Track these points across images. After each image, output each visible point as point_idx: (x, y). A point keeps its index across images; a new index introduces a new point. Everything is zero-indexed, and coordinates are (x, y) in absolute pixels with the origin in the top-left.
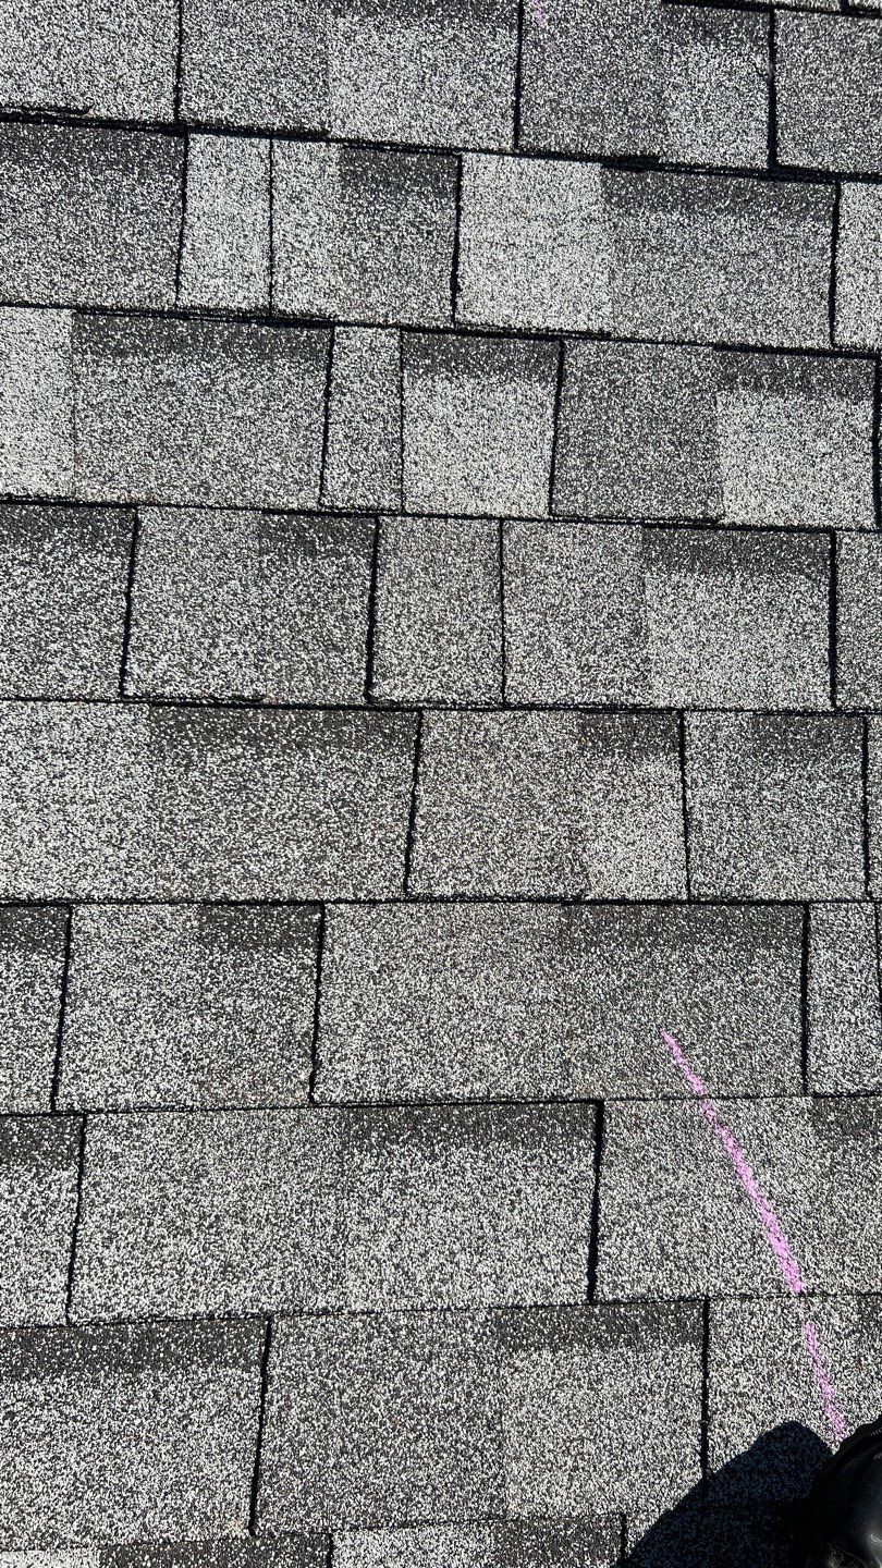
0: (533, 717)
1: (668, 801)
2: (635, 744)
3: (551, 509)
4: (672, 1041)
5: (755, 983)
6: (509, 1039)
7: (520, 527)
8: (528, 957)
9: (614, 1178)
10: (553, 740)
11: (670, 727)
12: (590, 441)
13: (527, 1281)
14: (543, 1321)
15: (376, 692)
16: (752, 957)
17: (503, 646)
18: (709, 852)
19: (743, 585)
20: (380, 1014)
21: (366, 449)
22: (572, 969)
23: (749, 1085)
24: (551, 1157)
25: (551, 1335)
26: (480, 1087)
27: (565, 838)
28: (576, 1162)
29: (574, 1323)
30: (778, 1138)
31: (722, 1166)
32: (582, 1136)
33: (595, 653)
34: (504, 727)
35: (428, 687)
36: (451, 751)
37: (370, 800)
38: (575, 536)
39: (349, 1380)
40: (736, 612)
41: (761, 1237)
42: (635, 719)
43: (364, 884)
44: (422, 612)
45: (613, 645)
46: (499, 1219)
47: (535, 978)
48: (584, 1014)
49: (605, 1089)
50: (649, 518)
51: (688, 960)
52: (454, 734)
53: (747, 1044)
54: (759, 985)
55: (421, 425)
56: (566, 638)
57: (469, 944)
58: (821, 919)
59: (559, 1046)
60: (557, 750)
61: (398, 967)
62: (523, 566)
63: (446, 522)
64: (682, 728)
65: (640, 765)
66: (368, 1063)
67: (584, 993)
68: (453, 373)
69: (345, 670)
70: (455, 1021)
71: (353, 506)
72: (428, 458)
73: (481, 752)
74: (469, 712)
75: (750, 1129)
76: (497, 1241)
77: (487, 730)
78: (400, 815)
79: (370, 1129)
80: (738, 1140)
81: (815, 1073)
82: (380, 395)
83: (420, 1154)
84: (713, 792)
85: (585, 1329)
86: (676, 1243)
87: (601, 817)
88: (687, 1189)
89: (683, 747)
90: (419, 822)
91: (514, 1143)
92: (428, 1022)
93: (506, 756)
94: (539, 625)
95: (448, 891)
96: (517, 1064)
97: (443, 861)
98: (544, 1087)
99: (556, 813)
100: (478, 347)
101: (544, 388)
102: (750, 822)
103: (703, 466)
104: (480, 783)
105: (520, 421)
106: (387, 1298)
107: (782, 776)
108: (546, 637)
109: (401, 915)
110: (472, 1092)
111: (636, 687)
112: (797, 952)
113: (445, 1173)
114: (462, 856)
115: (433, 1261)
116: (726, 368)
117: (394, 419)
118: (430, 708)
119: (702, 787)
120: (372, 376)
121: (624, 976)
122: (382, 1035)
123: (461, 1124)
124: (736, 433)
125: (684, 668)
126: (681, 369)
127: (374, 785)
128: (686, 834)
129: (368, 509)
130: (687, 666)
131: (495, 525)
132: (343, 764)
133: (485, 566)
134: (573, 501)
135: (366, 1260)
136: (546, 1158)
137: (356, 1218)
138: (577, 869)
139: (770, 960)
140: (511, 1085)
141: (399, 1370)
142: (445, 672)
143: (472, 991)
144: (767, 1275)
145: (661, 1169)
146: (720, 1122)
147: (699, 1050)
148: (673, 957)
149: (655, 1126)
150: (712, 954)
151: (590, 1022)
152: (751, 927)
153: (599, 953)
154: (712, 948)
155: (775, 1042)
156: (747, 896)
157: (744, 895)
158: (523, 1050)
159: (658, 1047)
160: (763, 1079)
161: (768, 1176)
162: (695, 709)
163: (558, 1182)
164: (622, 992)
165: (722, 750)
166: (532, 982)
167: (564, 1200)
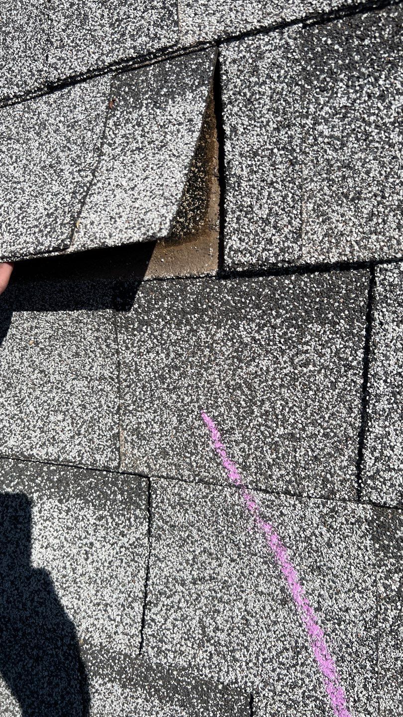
4: (212, 424)
5: (306, 365)
6: (74, 411)
9: (163, 552)
13: (96, 622)
16: (303, 334)
18: (247, 213)
22: (127, 348)
23: (290, 482)
24: (114, 520)
25: (119, 673)
26: (53, 451)
28: (133, 529)
30: (329, 545)
31: (265, 563)
32: (138, 506)
41: (306, 648)
46: (77, 564)
47: (96, 356)
48: (135, 391)
51: (232, 339)
53: (292, 435)
54: (311, 367)
58: (391, 284)
64: (218, 66)
67: (137, 370)
70: (38, 393)
80: (283, 538)
81: (372, 478)
84: (254, 139)
85: (146, 677)
88: (230, 577)
91: (87, 502)
92: (20, 392)
96: (79, 434)
98: (98, 457)
102: (297, 167)
107: (344, 101)
110: (47, 454)
111: (162, 28)
112: (359, 327)
113: (40, 517)
121: (172, 355)
123: (49, 479)
136: (110, 520)
139: (325, 338)
140: (74, 453)
143: (50, 366)
144: (309, 691)
145: (205, 552)
146: (263, 516)
147: (238, 436)
148: (218, 335)
149: (198, 508)
150: (258, 332)
151: (140, 399)
152: (303, 300)
153: (149, 332)
154: (258, 325)
155: (326, 435)
156: (289, 262)
157: (283, 261)
158: (84, 422)
159: (198, 429)
160: (309, 476)
161: (317, 584)
162: (230, 39)
163: (120, 544)
164: (169, 371)
165: (264, 83)
166: (93, 360)
167: (125, 561)
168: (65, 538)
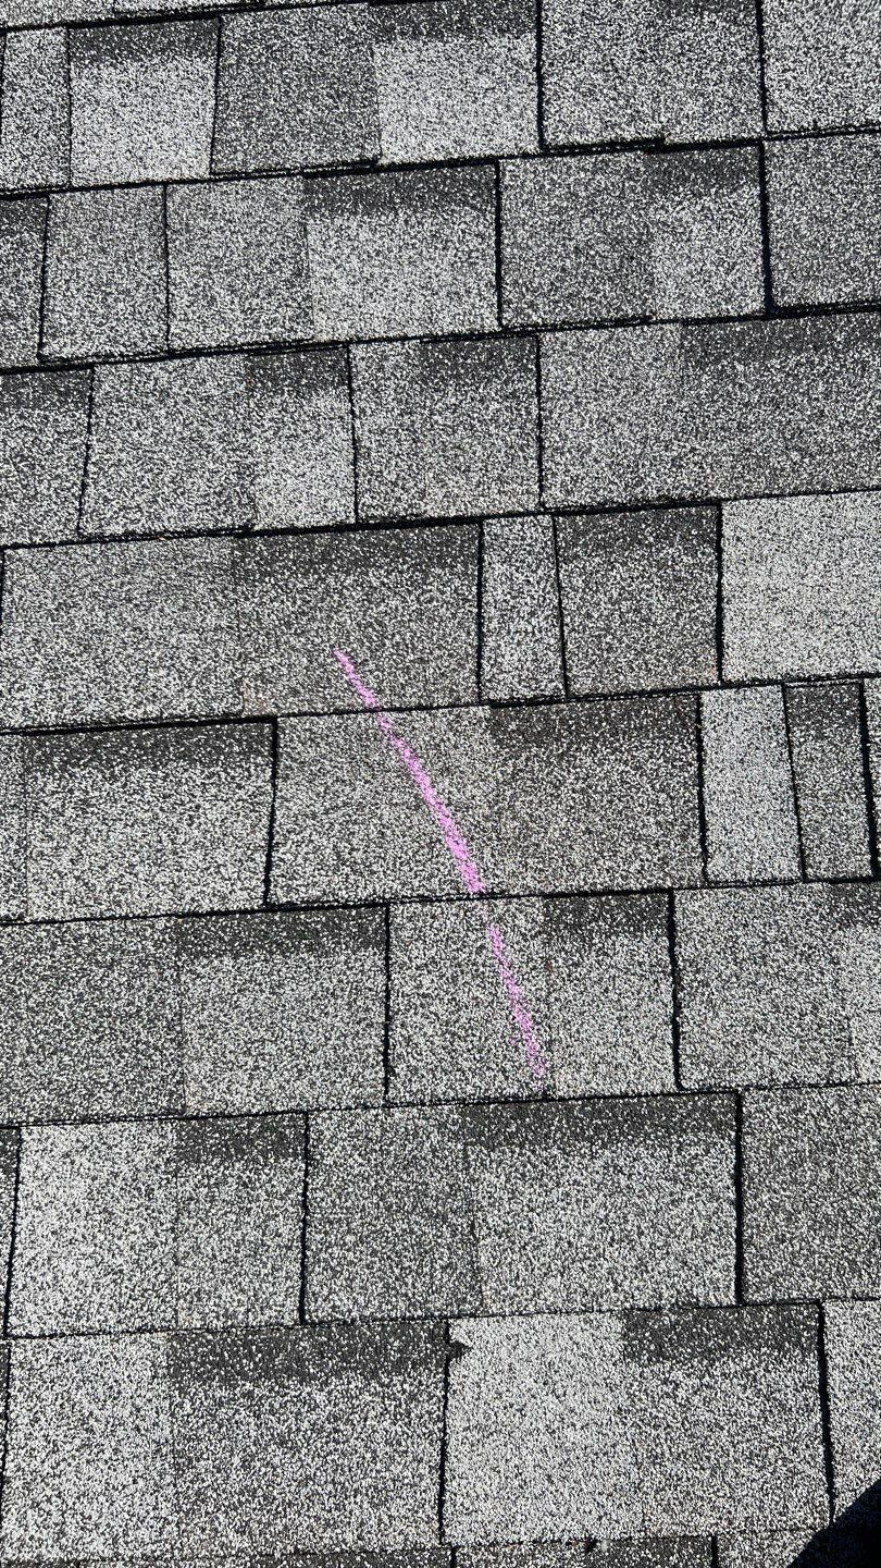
0: (202, 364)
1: (338, 432)
2: (304, 381)
3: (211, 168)
4: (346, 659)
5: (430, 602)
6: (183, 664)
7: (184, 190)
8: (201, 589)
9: (291, 791)
10: (222, 383)
11: (337, 362)
12: (249, 104)
13: (205, 889)
14: (223, 929)
15: (46, 351)
16: (427, 576)
17: (167, 298)
18: (377, 476)
19: (406, 222)
20: (57, 648)
21: (36, 136)
22: (247, 599)
23: (421, 697)
24: (228, 774)
25: (231, 942)
26: (153, 710)
27: (233, 473)
28: (253, 778)
29: (254, 930)
30: (456, 747)
31: (399, 776)
32: (259, 753)
33: (258, 296)
34: (174, 375)
35: (97, 343)
36: (122, 401)
37: (48, 453)
38: (237, 193)
39: (34, 986)
40: (400, 247)
41: (440, 841)
42: (303, 357)
43: (40, 528)
44: (91, 276)
45: (275, 288)
46: (178, 833)
47: (209, 608)
48: (258, 639)
49: (277, 706)
50: (307, 167)
51: (362, 584)
52: (125, 385)
53: (421, 659)
54: (435, 603)
55: (88, 110)
56: (230, 286)
57: (142, 581)
58: (495, 535)
59: (230, 668)
60: (225, 392)
61: (75, 605)
62: (187, 225)
63: (113, 193)
64: (348, 363)
65: (310, 401)
66: (46, 691)
67: (258, 620)
68: (117, 59)
69: (20, 335)
70: (130, 651)
71: (22, 186)
72: (95, 138)
73: (151, 400)
74: (138, 364)
75: (427, 739)
76: (175, 853)
77: (156, 379)
78: (75, 465)
79: (53, 754)
80: (415, 750)
81: (489, 681)
82: (48, 86)
83: (100, 776)
84: (381, 420)
85: (266, 936)
86: (353, 849)
87: (272, 453)
88: (364, 798)
89: (350, 378)
90: (91, 468)
91: (192, 762)
92: (103, 652)
93: (176, 402)
94: (203, 276)
95: (120, 530)
96: (190, 687)
97: (114, 503)
98: (215, 705)
99: (226, 451)
100: (141, 34)
101: (204, 62)
102: (419, 444)
103: (362, 114)
104: (151, 429)
105: (182, 95)
106: (68, 907)
107: (453, 400)
108: (210, 287)
109: (77, 557)
110: (145, 713)
111: (298, 324)
112: (472, 569)
113: (125, 792)
114: (133, 497)
115: (113, 872)
116: (383, 22)
117: (62, 107)
118: (100, 363)
119: (371, 416)
120: (41, 72)
121: (299, 602)
122: (58, 666)
123: (140, 747)
124: (395, 80)
125: (348, 303)
126: (336, 27)
127: (51, 440)
128: (355, 463)
129: (37, 187)
130: (350, 300)
131: (159, 190)
132: (21, 423)
133: (149, 229)
134: (232, 160)
135: (48, 874)
136: (223, 775)
137: (40, 836)
138: (245, 500)
139: (445, 579)
140: (184, 706)
141: (82, 977)
142: (113, 327)
143: (148, 622)
144: (445, 876)
145: (337, 781)
146: (397, 735)
147: (372, 666)
148: (348, 582)
149: (330, 740)
150: (386, 577)
151: (264, 646)
152: (426, 548)
153: (273, 582)
154: (387, 571)
155: (450, 655)
156: (416, 515)
157: (412, 514)
158: (197, 673)
159: (331, 665)
160: (438, 690)
161: (447, 784)
162: (360, 341)
163: (236, 797)
164: (297, 618)
165: (389, 378)
166: (205, 612)
167: (242, 814)
168: (162, 809)
